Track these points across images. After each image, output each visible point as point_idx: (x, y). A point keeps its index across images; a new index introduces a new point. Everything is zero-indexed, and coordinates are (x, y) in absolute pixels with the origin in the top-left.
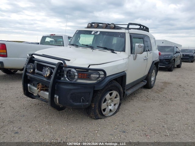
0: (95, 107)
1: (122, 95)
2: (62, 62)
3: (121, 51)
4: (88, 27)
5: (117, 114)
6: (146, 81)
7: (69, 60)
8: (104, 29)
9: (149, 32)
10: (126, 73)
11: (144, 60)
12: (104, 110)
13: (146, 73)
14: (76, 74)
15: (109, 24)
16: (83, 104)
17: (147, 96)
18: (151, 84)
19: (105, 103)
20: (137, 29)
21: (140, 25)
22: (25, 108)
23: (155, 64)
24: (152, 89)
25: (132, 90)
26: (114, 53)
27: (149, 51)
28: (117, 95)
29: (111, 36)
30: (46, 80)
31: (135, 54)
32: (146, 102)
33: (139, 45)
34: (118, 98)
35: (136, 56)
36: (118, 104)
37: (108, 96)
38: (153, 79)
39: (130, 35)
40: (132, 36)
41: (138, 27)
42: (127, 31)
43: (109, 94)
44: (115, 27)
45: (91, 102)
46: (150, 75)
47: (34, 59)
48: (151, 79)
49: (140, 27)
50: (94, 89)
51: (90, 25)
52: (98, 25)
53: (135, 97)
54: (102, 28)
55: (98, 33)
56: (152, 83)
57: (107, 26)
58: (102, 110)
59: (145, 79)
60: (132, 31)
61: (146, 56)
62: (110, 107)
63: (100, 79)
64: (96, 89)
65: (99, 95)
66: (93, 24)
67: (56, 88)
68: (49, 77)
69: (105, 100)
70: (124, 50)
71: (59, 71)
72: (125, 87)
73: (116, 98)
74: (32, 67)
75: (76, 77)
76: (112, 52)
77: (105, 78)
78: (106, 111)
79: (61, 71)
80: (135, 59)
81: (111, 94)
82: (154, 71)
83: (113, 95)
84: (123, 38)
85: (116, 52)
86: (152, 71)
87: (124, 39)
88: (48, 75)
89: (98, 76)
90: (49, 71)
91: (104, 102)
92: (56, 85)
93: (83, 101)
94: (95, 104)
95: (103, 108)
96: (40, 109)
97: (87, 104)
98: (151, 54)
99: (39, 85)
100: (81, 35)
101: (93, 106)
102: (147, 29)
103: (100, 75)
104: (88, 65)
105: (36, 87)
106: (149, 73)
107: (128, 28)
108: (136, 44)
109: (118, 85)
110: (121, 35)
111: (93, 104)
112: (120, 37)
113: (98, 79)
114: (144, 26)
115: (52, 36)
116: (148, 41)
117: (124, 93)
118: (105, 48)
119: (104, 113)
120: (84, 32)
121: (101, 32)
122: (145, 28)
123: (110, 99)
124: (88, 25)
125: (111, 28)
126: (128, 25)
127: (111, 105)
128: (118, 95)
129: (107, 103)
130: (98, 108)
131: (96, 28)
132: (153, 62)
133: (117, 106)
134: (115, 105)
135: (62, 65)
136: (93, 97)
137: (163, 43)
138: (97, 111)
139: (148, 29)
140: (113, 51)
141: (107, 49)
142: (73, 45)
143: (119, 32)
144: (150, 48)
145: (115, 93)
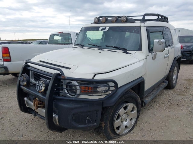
0: (105, 126)
1: (140, 106)
2: (59, 72)
3: (136, 51)
4: (95, 23)
5: (135, 129)
6: (167, 82)
7: (70, 68)
8: (114, 23)
9: (168, 22)
10: (144, 79)
11: (165, 58)
12: (118, 128)
13: (167, 72)
14: (78, 88)
15: (119, 17)
16: (89, 125)
17: (169, 100)
18: (172, 83)
19: (119, 120)
20: (155, 20)
21: (158, 15)
22: (26, 123)
23: (177, 61)
24: (174, 89)
25: (151, 95)
26: (127, 53)
27: (169, 45)
28: (133, 108)
29: (123, 31)
30: (41, 96)
31: (153, 53)
32: (169, 110)
33: (158, 41)
34: (135, 111)
35: (155, 55)
36: (136, 117)
37: (122, 111)
38: (174, 77)
39: (147, 29)
40: (149, 31)
41: (156, 17)
42: (142, 25)
43: (124, 108)
44: (128, 20)
45: (101, 120)
46: (171, 74)
47: (29, 68)
48: (172, 78)
49: (158, 17)
50: (102, 105)
51: (97, 20)
52: (106, 20)
53: (155, 102)
54: (111, 22)
55: (107, 29)
56: (174, 82)
57: (118, 19)
58: (115, 129)
59: (165, 80)
60: (148, 24)
61: (166, 53)
62: (125, 123)
63: (110, 92)
64: (105, 105)
65: (110, 111)
66: (101, 19)
67: (54, 107)
68: (44, 93)
69: (119, 116)
70: (140, 49)
71: (56, 84)
72: (143, 95)
73: (132, 111)
74: (25, 79)
75: (78, 92)
76: (125, 53)
77: (117, 90)
78: (120, 129)
79: (59, 85)
80: (154, 58)
81: (125, 108)
82: (176, 68)
83: (128, 109)
84: (138, 33)
85: (129, 52)
86: (174, 69)
87: (139, 35)
88: (42, 90)
89: (106, 89)
90: (44, 85)
91: (117, 119)
92: (54, 102)
93: (89, 122)
94: (105, 123)
95: (116, 126)
96: (43, 125)
97: (94, 125)
98: (173, 49)
99: (35, 101)
100: (88, 32)
101: (103, 126)
102: (165, 19)
103: (109, 87)
104: (93, 75)
105: (32, 102)
106: (170, 72)
107: (143, 20)
108: (155, 40)
109: (135, 94)
110: (136, 30)
111: (103, 123)
112: (134, 33)
113: (107, 93)
114: (162, 16)
115: (59, 34)
116: (169, 33)
117: (142, 102)
118: (116, 48)
119: (118, 132)
120: (90, 29)
121: (110, 28)
122: (163, 18)
123: (125, 113)
124: (95, 19)
125: (121, 22)
126: (144, 16)
127: (126, 121)
128: (135, 107)
129: (121, 119)
130: (109, 127)
131: (104, 23)
132: (175, 58)
133: (133, 121)
134: (131, 119)
135: (59, 77)
136: (102, 114)
137: (179, 31)
138: (109, 130)
139: (167, 19)
140: (125, 51)
141: (118, 48)
142: (78, 45)
143: (132, 27)
144: (171, 42)
145: (130, 106)
